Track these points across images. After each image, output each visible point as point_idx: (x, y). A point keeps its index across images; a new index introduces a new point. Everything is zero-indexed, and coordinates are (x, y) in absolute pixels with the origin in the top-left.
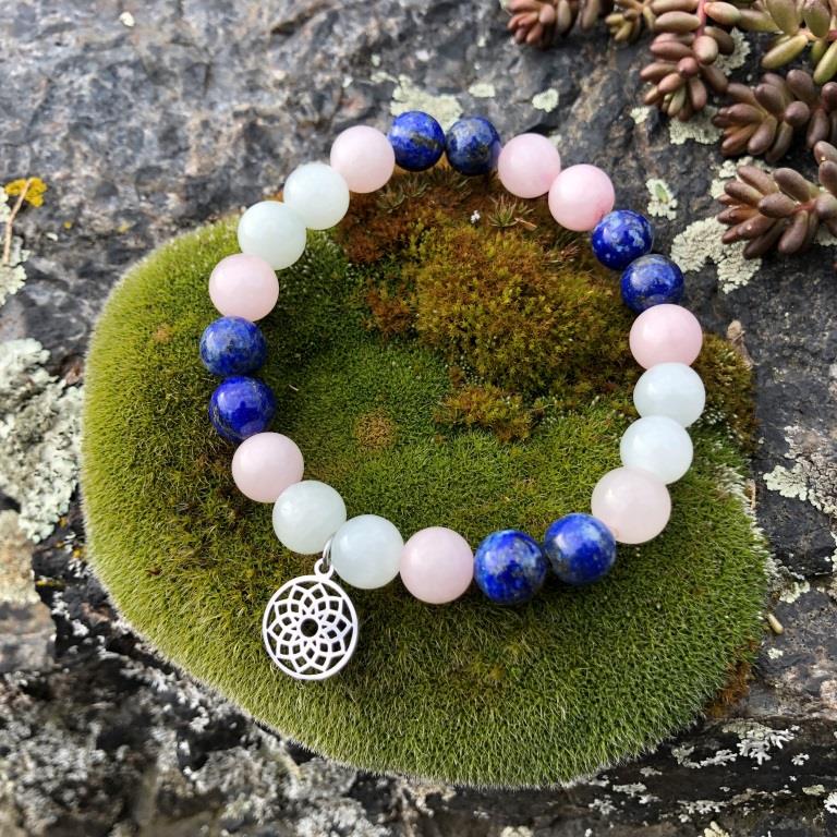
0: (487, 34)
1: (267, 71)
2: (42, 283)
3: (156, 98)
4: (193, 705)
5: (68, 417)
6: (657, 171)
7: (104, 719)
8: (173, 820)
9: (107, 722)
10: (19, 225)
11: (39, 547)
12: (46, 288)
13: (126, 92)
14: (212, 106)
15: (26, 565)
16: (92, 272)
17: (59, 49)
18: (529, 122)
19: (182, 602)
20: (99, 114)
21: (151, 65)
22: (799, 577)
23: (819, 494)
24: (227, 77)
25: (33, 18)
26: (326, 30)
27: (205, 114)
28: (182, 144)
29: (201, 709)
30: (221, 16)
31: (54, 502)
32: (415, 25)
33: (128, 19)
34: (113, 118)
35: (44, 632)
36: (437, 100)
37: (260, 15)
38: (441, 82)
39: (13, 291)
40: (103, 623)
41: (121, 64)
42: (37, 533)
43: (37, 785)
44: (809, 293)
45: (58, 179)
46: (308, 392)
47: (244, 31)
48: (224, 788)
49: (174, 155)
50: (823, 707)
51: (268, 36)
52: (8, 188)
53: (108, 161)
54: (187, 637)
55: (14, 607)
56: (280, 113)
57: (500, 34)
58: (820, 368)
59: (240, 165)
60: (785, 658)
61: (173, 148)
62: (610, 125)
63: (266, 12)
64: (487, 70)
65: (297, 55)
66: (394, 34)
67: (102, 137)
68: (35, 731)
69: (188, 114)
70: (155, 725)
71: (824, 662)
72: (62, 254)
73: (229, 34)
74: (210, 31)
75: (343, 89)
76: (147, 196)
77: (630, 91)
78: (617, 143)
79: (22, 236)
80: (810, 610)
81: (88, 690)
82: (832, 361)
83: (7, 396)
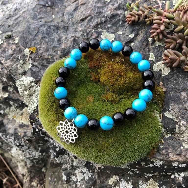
0: (122, 21)
1: (78, 28)
2: (34, 67)
3: (57, 32)
4: (57, 146)
5: (37, 92)
6: (152, 51)
7: (41, 147)
8: (53, 168)
9: (42, 148)
10: (31, 56)
11: (31, 115)
12: (35, 68)
13: (52, 31)
14: (68, 35)
15: (29, 117)
16: (43, 65)
17: (41, 22)
18: (128, 40)
19: (54, 127)
20: (47, 35)
21: (57, 26)
22: (169, 133)
23: (175, 117)
24: (71, 29)
25: (36, 16)
26: (90, 20)
27: (66, 36)
28: (62, 42)
29: (58, 147)
30: (71, 16)
31: (34, 107)
32: (108, 20)
33: (54, 16)
34: (49, 36)
35: (31, 130)
36: (111, 35)
37: (78, 16)
38: (112, 31)
39: (29, 68)
40: (41, 129)
41: (51, 26)
42: (31, 112)
43: (29, 158)
44: (179, 77)
45: (39, 48)
46: (79, 91)
47: (75, 19)
48: (62, 162)
49: (60, 44)
50: (169, 158)
51: (79, 21)
52: (29, 49)
53: (48, 44)
54: (54, 133)
55: (26, 125)
56: (80, 36)
57: (124, 22)
58: (179, 93)
59: (72, 46)
60: (164, 148)
61: (60, 42)
62: (143, 42)
64: (121, 29)
65: (84, 25)
66: (103, 21)
68: (29, 148)
69: (63, 36)
70: (50, 149)
71: (171, 149)
72: (39, 62)
73: (72, 20)
74: (68, 19)
75: (92, 32)
76: (54, 52)
77: (149, 34)
78: (145, 45)
79: (31, 58)
80: (170, 139)
81: (38, 141)
82: (182, 91)
83: (27, 87)
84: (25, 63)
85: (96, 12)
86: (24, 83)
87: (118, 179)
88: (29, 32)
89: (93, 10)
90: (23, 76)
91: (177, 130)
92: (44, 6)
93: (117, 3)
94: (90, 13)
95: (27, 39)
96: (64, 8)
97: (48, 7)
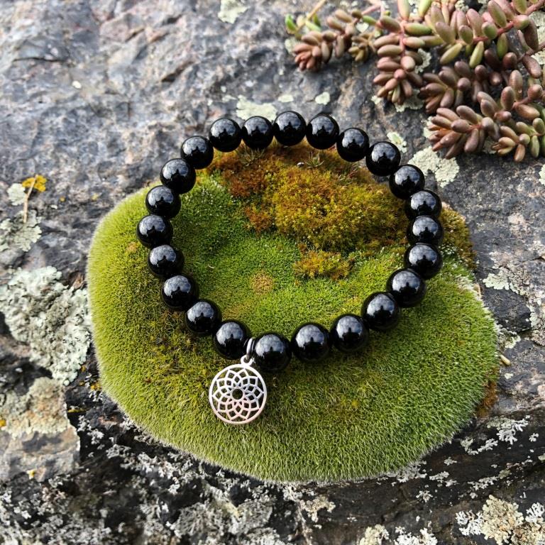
0: (284, 68)
1: (163, 102)
2: (51, 234)
3: (101, 125)
4: (169, 477)
5: (79, 307)
6: (392, 128)
10: (33, 203)
11: (69, 388)
12: (54, 237)
13: (83, 123)
14: (135, 125)
15: (60, 402)
16: (80, 224)
17: (42, 105)
18: (315, 111)
20: (70, 137)
21: (96, 107)
22: (514, 333)
23: (516, 285)
24: (141, 108)
25: (23, 91)
26: (193, 76)
27: (132, 130)
28: (121, 148)
29: (175, 478)
30: (131, 76)
31: (77, 357)
32: (242, 68)
33: (77, 84)
34: (79, 138)
35: (72, 446)
36: (262, 106)
37: (153, 72)
38: (262, 97)
39: (35, 241)
41: (78, 108)
42: (67, 379)
44: (488, 180)
45: (53, 175)
46: (220, 268)
47: (145, 82)
48: (191, 533)
49: (117, 154)
50: (541, 400)
51: (160, 84)
52: (24, 184)
53: (80, 162)
54: (171, 418)
55: (49, 437)
56: (175, 124)
58: (503, 219)
59: (156, 155)
60: (515, 377)
61: (116, 150)
62: (361, 107)
63: (157, 71)
64: (286, 87)
65: (179, 91)
66: (232, 74)
67: (74, 149)
68: (66, 519)
69: (121, 131)
71: (537, 376)
73: (137, 85)
74: (126, 85)
75: (208, 107)
76: (106, 178)
77: (369, 87)
78: (367, 116)
79: (36, 209)
80: (523, 350)
81: (101, 482)
82: (508, 214)
83: (40, 300)
84: (18, 230)
85: (204, 52)
86: (26, 290)
87: (386, 533)
88: (10, 136)
89: (196, 47)
90: (19, 268)
91: (534, 320)
92: (40, 60)
93: (257, 22)
94: (187, 56)
95: (8, 156)
96: (102, 58)
97: (52, 61)
